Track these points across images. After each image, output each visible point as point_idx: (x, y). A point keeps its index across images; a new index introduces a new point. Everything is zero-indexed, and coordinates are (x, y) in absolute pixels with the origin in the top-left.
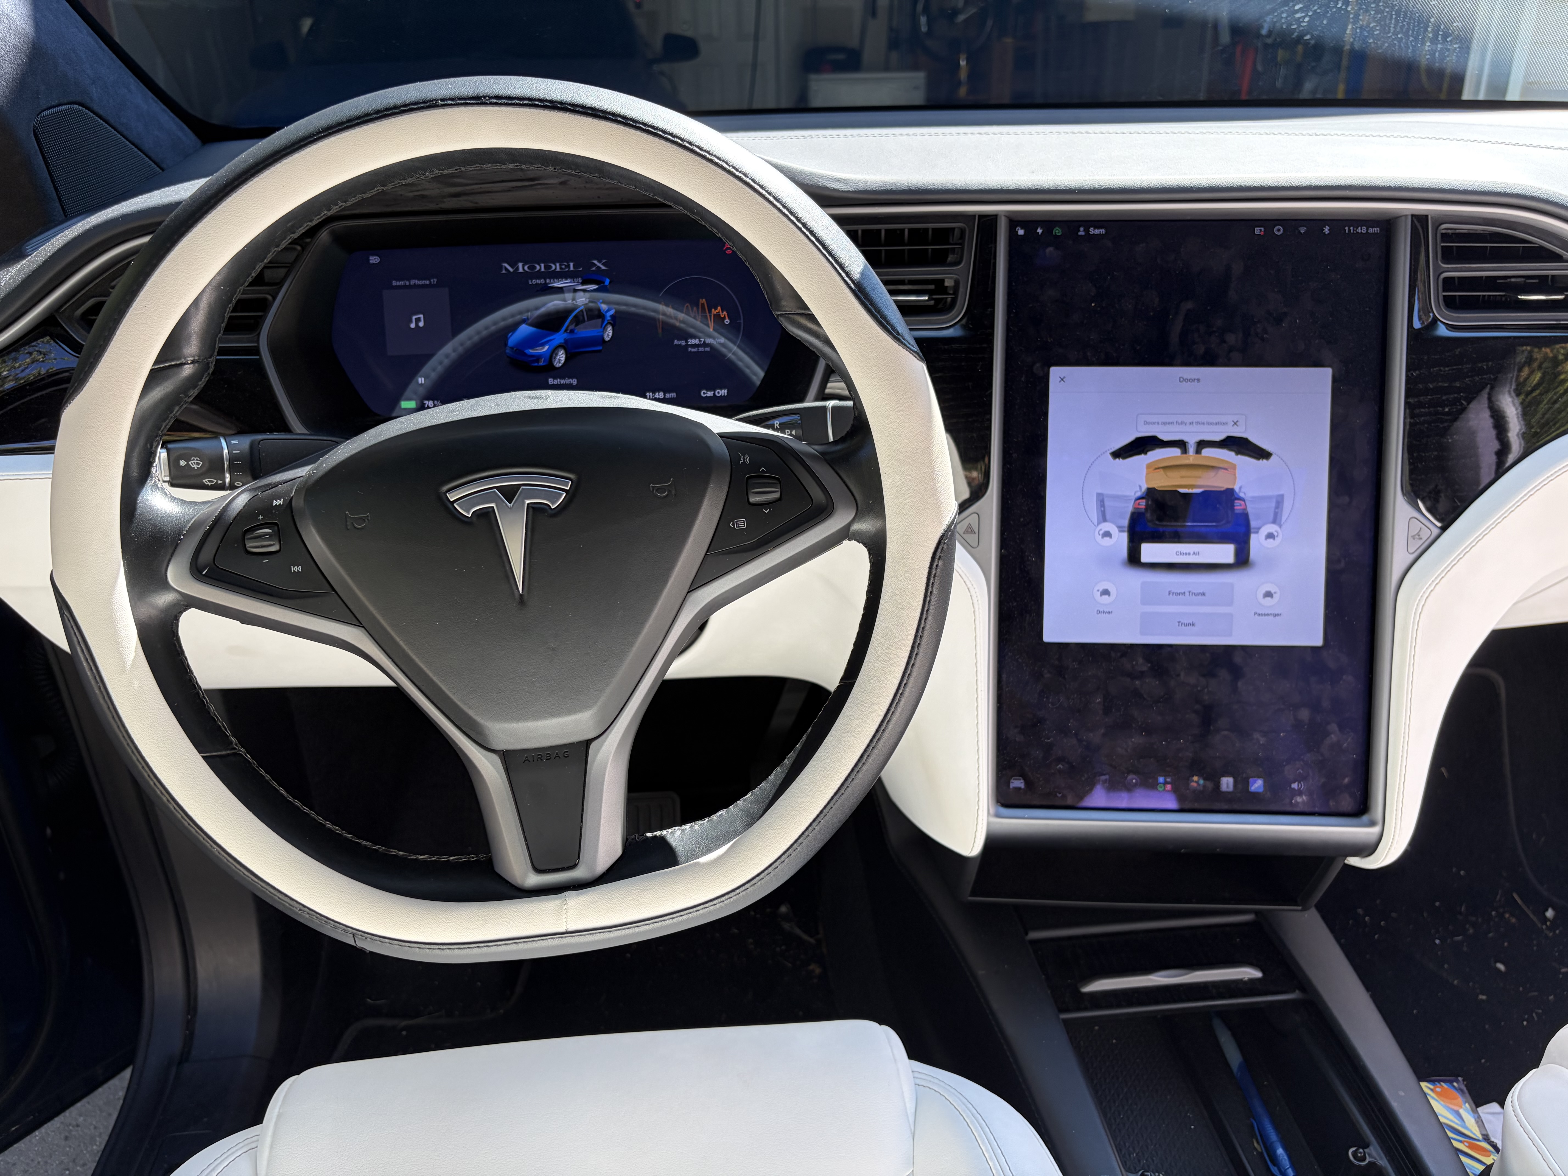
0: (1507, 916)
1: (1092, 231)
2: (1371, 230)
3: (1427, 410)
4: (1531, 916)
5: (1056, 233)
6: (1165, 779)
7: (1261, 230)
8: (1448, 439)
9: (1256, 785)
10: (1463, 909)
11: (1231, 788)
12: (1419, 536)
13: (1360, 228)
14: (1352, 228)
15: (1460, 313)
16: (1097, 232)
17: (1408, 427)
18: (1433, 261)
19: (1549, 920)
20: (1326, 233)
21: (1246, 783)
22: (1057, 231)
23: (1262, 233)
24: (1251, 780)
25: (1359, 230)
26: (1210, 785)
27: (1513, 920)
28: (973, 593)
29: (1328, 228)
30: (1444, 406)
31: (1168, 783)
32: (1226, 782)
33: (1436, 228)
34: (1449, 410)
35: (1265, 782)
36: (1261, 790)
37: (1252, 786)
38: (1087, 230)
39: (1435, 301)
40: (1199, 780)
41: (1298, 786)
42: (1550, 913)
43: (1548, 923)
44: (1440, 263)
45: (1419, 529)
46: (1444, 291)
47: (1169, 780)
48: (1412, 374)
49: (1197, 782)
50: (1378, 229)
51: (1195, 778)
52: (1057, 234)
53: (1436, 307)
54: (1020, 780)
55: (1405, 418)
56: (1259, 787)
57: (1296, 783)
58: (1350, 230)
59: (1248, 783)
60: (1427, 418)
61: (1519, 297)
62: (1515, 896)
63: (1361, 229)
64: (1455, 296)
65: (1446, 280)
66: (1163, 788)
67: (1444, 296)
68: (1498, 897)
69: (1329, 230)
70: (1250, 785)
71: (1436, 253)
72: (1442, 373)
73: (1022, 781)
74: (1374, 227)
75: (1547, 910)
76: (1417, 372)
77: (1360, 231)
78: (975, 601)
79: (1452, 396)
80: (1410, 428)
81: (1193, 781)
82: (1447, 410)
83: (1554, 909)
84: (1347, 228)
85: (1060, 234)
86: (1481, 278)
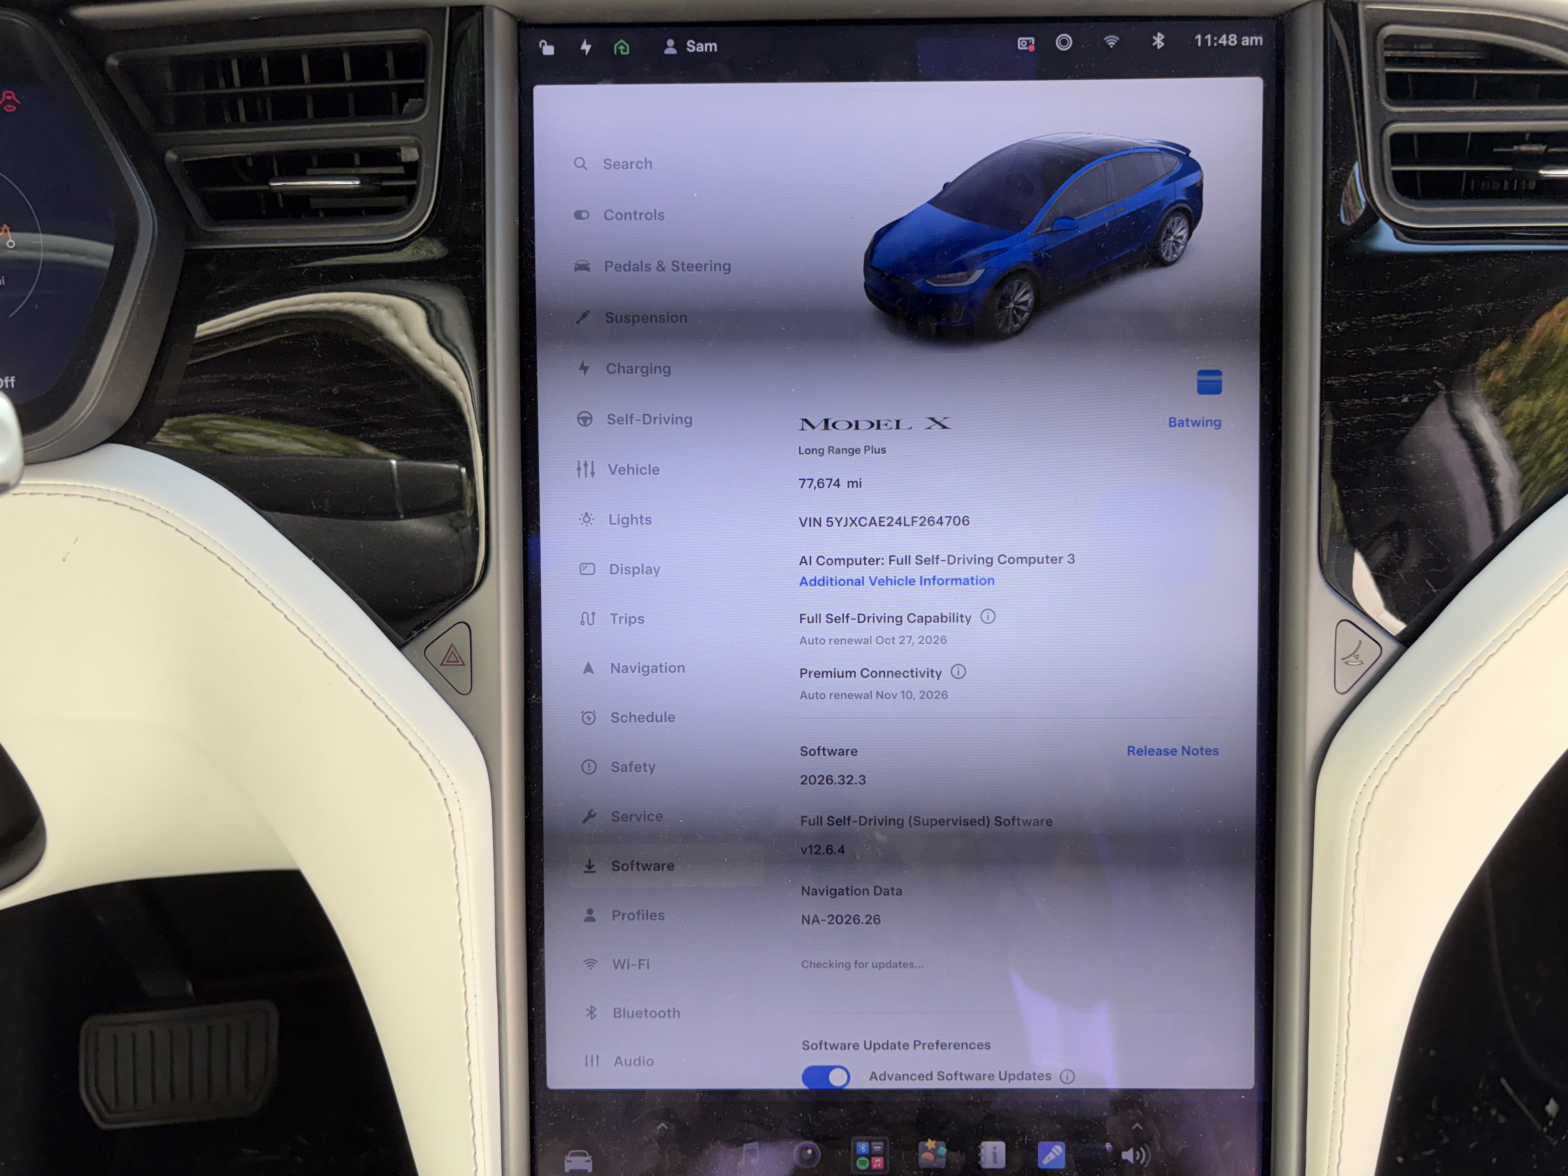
0: (1494, 1112)
1: (692, 46)
2: (1246, 41)
3: (1365, 401)
4: (1526, 1111)
5: (619, 51)
6: (870, 1148)
7: (1029, 44)
8: (1410, 460)
9: (1051, 1156)
10: (1434, 1105)
11: (1001, 1164)
12: (1357, 657)
13: (1224, 36)
14: (1209, 37)
15: (1427, 206)
16: (701, 48)
17: (1329, 437)
18: (1371, 102)
19: (1550, 1118)
20: (1159, 47)
21: (1031, 1150)
22: (622, 48)
23: (1032, 48)
24: (1041, 1145)
25: (1223, 41)
26: (958, 1158)
27: (1502, 1119)
28: (449, 794)
29: (1163, 37)
30: (1399, 394)
31: (877, 1155)
32: (991, 1151)
33: (1374, 32)
34: (1410, 400)
35: (1067, 1150)
36: (1062, 1165)
37: (1044, 1158)
38: (680, 46)
39: (1376, 182)
40: (937, 1147)
41: (1135, 1155)
42: (1552, 1107)
43: (1551, 1123)
44: (1384, 103)
45: (1358, 643)
46: (1394, 163)
47: (878, 1147)
48: (1335, 327)
49: (934, 1151)
50: (1261, 38)
51: (931, 1144)
52: (622, 53)
53: (1379, 192)
54: (585, 1155)
55: (1322, 419)
56: (1058, 1158)
57: (1131, 1150)
58: (1204, 41)
59: (1035, 1151)
60: (1367, 417)
61: (1541, 172)
62: (1503, 1081)
63: (1228, 39)
64: (1415, 172)
65: (1396, 138)
66: (868, 1164)
67: (1395, 173)
68: (1481, 1086)
69: (1163, 41)
70: (1039, 1158)
71: (1374, 83)
72: (1394, 324)
73: (589, 1158)
74: (1253, 36)
75: (1547, 1103)
76: (1345, 324)
77: (1225, 43)
78: (454, 811)
79: (1415, 372)
80: (1334, 439)
81: (926, 1149)
82: (1405, 400)
83: (1558, 1101)
84: (1199, 37)
85: (628, 53)
86: (1462, 136)
